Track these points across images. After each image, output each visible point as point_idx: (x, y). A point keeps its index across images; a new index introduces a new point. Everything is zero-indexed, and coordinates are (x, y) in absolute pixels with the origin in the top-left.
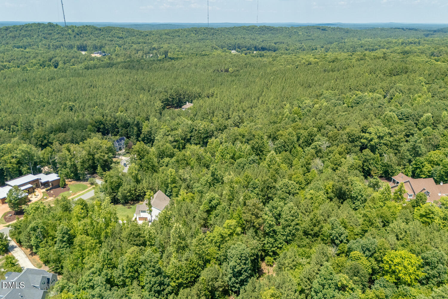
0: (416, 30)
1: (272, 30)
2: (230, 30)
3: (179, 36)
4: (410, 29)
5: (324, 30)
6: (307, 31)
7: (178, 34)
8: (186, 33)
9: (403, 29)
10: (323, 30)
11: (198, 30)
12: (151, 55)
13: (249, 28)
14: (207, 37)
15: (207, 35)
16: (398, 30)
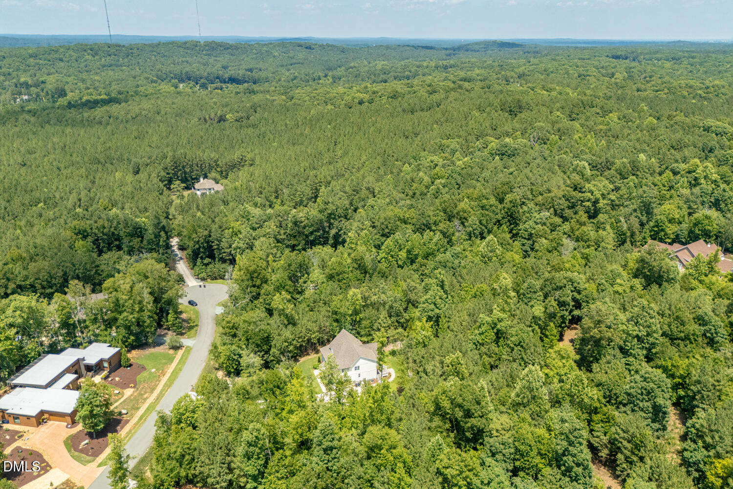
0: (431, 48)
1: (228, 48)
2: (153, 47)
3: (61, 60)
4: (423, 47)
5: (309, 48)
6: (284, 50)
7: (57, 56)
8: (73, 54)
9: (413, 46)
10: (307, 48)
11: (96, 47)
12: (26, 97)
13: (187, 45)
14: (118, 61)
15: (116, 58)
16: (408, 48)
